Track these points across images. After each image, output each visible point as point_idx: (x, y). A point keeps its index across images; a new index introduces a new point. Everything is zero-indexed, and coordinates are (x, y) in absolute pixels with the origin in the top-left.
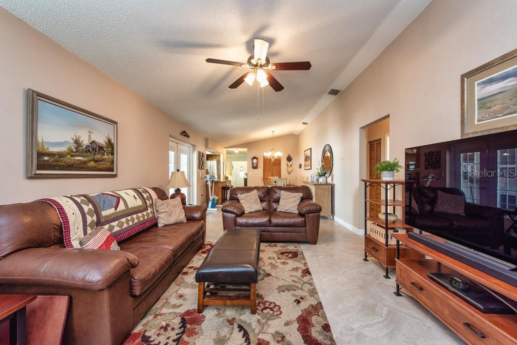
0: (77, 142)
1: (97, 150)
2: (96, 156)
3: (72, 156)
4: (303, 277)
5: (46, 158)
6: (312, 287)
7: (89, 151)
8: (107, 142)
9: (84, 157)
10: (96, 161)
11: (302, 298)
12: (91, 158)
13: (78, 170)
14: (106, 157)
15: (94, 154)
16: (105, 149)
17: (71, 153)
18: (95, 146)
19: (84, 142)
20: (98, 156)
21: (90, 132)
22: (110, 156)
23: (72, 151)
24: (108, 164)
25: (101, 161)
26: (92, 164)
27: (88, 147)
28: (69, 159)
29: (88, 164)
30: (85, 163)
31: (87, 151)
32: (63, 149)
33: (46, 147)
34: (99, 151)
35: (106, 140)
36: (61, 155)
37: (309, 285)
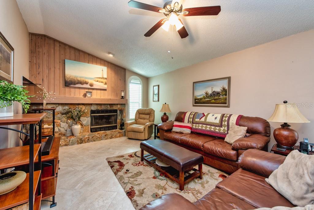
0: (207, 93)
1: (216, 94)
2: (215, 98)
3: (205, 99)
4: (132, 187)
5: (197, 100)
6: (122, 181)
7: (212, 96)
8: (222, 89)
9: (209, 98)
10: (215, 100)
11: (126, 173)
12: (213, 98)
13: (207, 104)
14: (222, 97)
15: (214, 97)
16: (220, 93)
17: (204, 98)
18: (214, 93)
19: (209, 93)
20: (217, 97)
21: (212, 88)
22: (224, 96)
23: (205, 97)
24: (223, 100)
25: (218, 99)
26: (213, 101)
27: (211, 94)
28: (204, 100)
29: (211, 101)
30: (210, 101)
31: (211, 95)
32: (202, 97)
33: (197, 97)
34: (217, 95)
35: (221, 89)
36: (201, 99)
37: (125, 182)
